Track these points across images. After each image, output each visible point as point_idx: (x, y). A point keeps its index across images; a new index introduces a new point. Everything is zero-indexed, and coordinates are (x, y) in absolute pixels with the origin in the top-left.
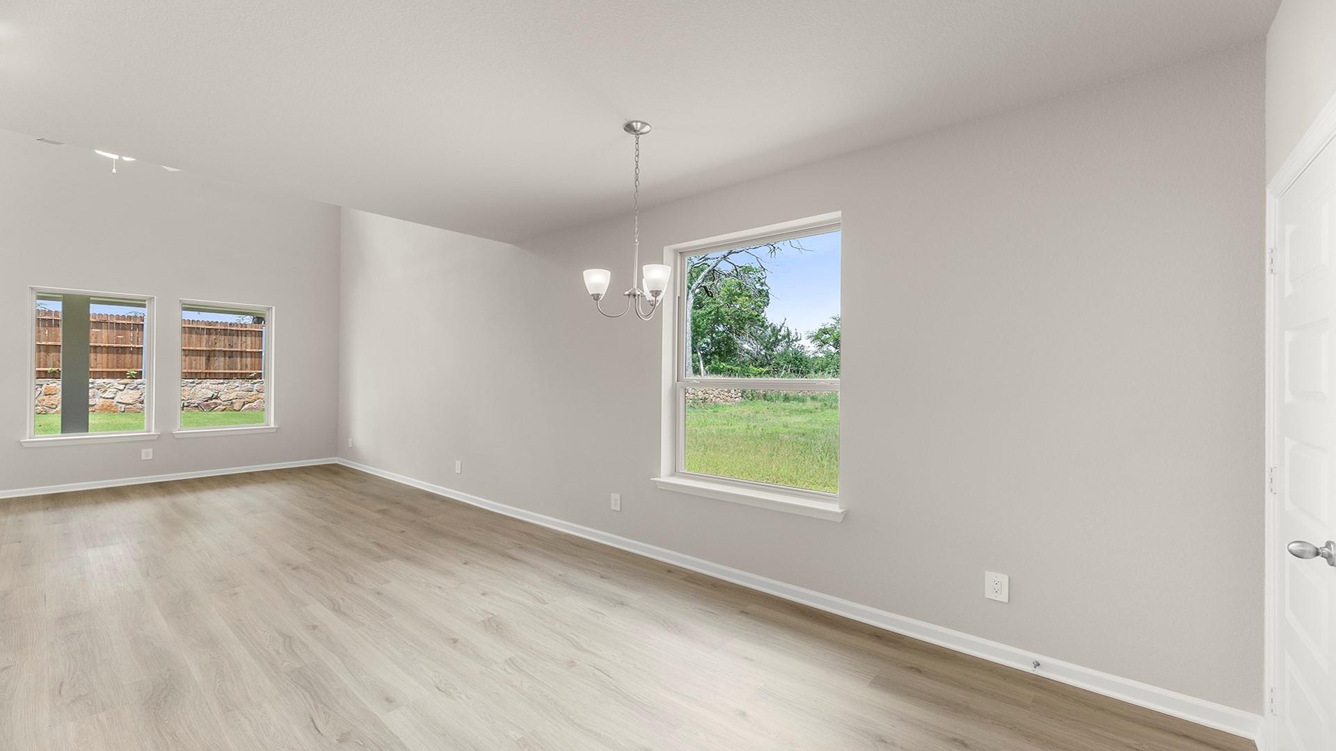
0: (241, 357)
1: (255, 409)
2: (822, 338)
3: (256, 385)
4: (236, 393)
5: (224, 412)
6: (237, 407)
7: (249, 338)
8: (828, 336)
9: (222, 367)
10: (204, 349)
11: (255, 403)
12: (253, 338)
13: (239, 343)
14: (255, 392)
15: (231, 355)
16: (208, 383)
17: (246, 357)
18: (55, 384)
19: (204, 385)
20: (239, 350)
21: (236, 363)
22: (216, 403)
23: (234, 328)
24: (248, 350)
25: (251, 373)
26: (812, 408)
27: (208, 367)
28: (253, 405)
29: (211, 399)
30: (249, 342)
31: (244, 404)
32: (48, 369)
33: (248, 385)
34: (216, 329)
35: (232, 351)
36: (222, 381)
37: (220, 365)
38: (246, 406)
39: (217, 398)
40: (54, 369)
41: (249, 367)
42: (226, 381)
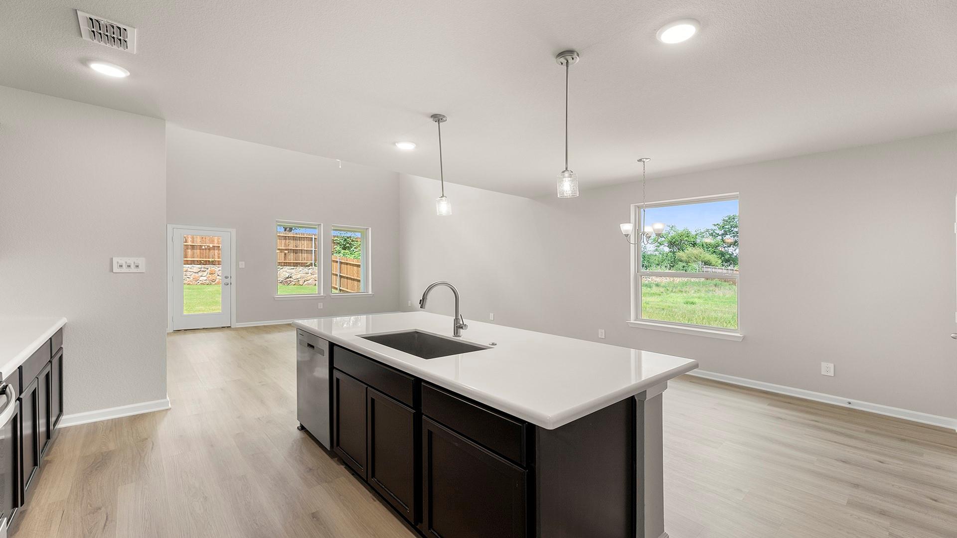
0: (302, 253)
1: (311, 284)
2: (659, 241)
3: (310, 270)
4: (300, 275)
5: (295, 286)
6: (301, 283)
7: (306, 242)
8: (663, 239)
9: (292, 259)
10: (283, 248)
11: (310, 281)
12: (308, 242)
13: (301, 245)
14: (310, 274)
15: (295, 251)
16: (286, 268)
17: (304, 253)
18: (214, 268)
19: (284, 270)
20: (301, 249)
21: (299, 256)
22: (290, 280)
23: (298, 236)
24: (305, 249)
25: (307, 263)
26: (658, 292)
27: (285, 259)
28: (309, 282)
29: (288, 278)
30: (305, 244)
31: (305, 281)
32: (210, 260)
33: (306, 270)
34: (289, 237)
35: (297, 250)
36: (293, 267)
37: (291, 258)
38: (306, 283)
39: (291, 277)
40: (213, 260)
41: (306, 259)
42: (295, 267)
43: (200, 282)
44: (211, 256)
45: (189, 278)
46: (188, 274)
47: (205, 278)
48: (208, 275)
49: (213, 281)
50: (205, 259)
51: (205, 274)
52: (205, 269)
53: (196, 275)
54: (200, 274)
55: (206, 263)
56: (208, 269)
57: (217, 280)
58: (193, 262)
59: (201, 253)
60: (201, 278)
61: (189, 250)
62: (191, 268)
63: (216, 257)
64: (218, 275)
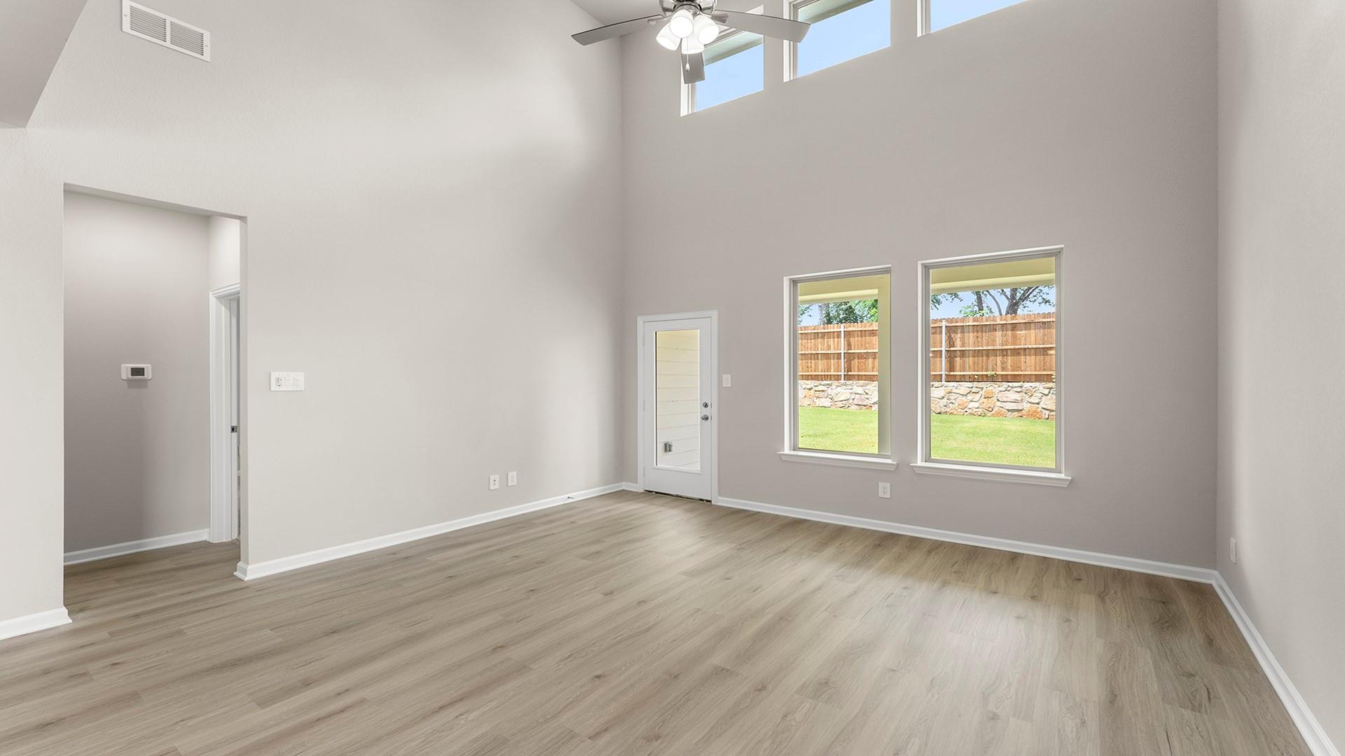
18: (992, 388)
32: (989, 373)
40: (993, 373)
43: (969, 411)
44: (990, 367)
45: (952, 403)
46: (952, 398)
47: (976, 405)
48: (983, 400)
49: (990, 410)
50: (981, 373)
51: (977, 397)
52: (978, 390)
53: (964, 399)
54: (970, 397)
55: (983, 379)
56: (982, 388)
57: (996, 409)
58: (962, 379)
59: (974, 362)
60: (972, 405)
61: (958, 359)
62: (956, 388)
63: (999, 367)
64: (998, 400)
